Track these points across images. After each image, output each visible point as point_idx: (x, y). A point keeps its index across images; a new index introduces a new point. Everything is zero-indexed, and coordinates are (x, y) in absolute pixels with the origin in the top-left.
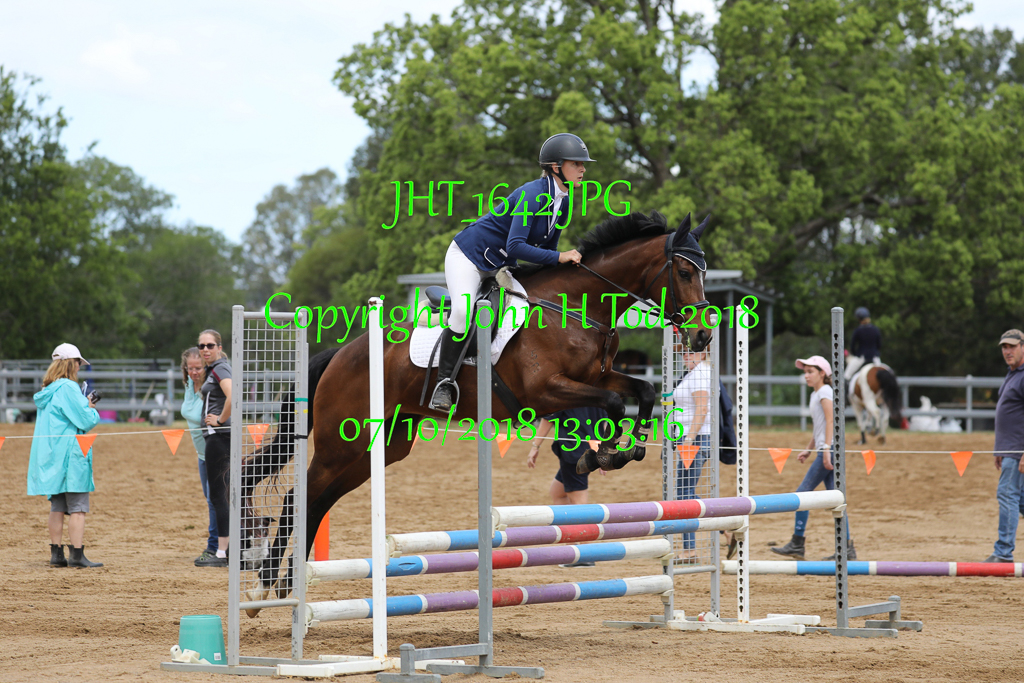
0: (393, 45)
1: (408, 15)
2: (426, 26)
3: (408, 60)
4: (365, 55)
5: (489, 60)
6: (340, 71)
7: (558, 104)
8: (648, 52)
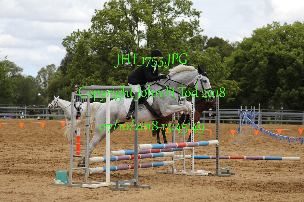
0: (75, 36)
1: (78, 30)
2: (82, 32)
3: (79, 39)
4: (69, 38)
5: (97, 39)
6: (64, 42)
7: (113, 49)
8: (132, 39)
